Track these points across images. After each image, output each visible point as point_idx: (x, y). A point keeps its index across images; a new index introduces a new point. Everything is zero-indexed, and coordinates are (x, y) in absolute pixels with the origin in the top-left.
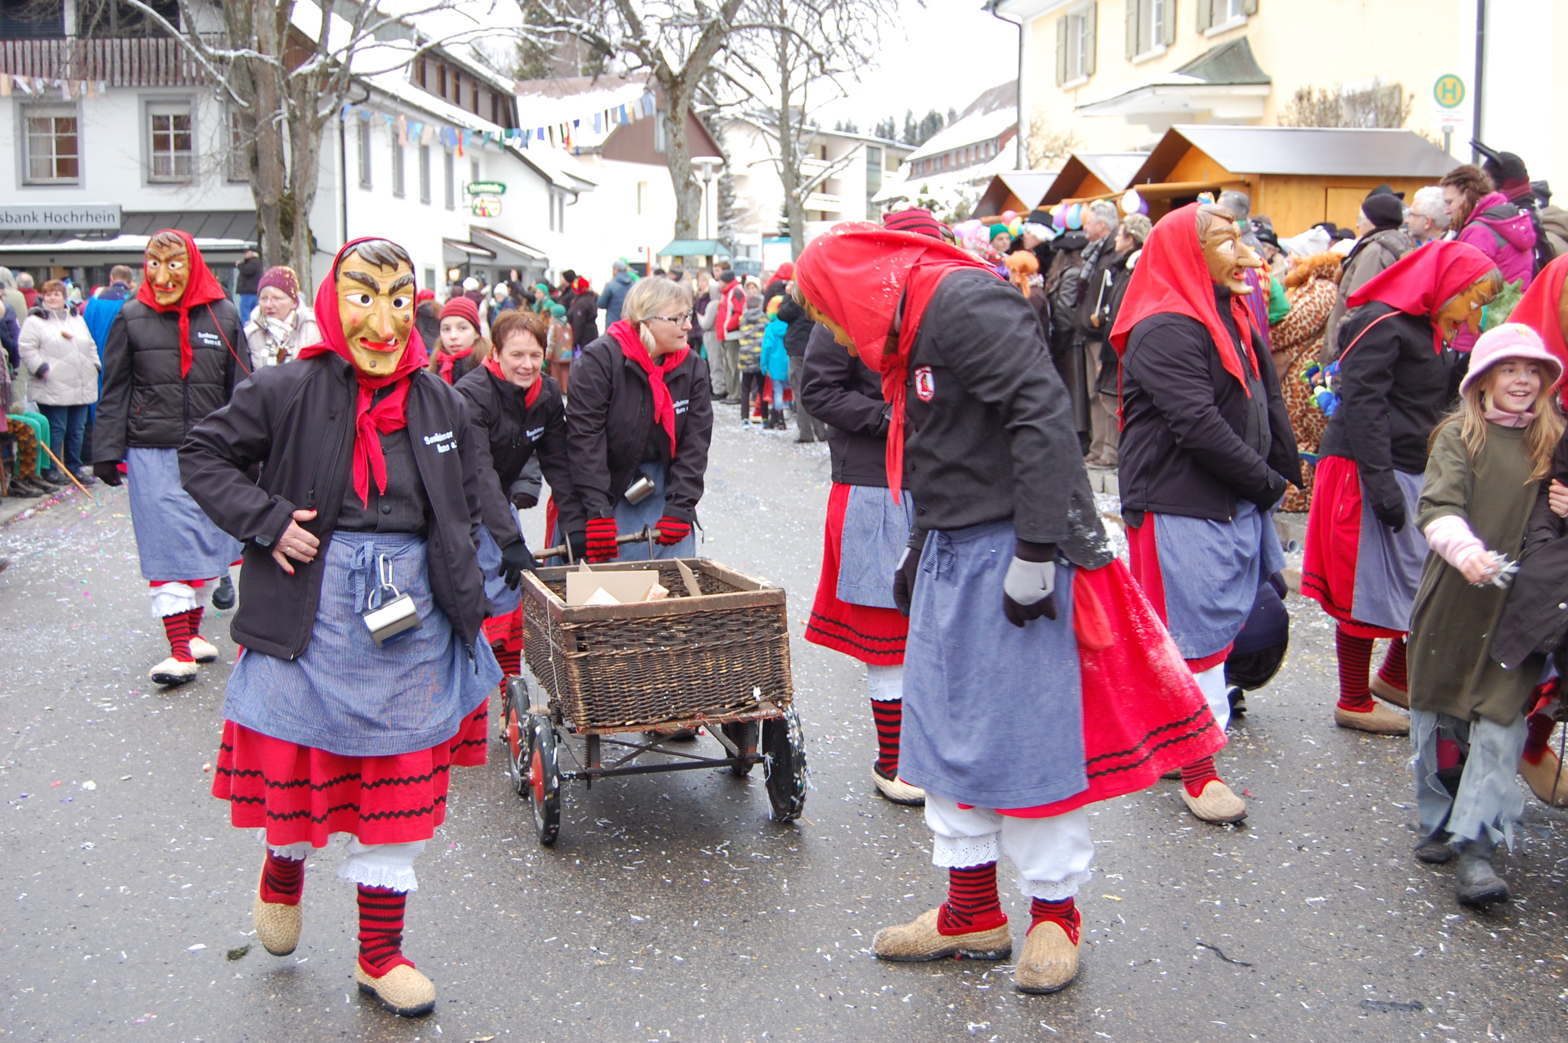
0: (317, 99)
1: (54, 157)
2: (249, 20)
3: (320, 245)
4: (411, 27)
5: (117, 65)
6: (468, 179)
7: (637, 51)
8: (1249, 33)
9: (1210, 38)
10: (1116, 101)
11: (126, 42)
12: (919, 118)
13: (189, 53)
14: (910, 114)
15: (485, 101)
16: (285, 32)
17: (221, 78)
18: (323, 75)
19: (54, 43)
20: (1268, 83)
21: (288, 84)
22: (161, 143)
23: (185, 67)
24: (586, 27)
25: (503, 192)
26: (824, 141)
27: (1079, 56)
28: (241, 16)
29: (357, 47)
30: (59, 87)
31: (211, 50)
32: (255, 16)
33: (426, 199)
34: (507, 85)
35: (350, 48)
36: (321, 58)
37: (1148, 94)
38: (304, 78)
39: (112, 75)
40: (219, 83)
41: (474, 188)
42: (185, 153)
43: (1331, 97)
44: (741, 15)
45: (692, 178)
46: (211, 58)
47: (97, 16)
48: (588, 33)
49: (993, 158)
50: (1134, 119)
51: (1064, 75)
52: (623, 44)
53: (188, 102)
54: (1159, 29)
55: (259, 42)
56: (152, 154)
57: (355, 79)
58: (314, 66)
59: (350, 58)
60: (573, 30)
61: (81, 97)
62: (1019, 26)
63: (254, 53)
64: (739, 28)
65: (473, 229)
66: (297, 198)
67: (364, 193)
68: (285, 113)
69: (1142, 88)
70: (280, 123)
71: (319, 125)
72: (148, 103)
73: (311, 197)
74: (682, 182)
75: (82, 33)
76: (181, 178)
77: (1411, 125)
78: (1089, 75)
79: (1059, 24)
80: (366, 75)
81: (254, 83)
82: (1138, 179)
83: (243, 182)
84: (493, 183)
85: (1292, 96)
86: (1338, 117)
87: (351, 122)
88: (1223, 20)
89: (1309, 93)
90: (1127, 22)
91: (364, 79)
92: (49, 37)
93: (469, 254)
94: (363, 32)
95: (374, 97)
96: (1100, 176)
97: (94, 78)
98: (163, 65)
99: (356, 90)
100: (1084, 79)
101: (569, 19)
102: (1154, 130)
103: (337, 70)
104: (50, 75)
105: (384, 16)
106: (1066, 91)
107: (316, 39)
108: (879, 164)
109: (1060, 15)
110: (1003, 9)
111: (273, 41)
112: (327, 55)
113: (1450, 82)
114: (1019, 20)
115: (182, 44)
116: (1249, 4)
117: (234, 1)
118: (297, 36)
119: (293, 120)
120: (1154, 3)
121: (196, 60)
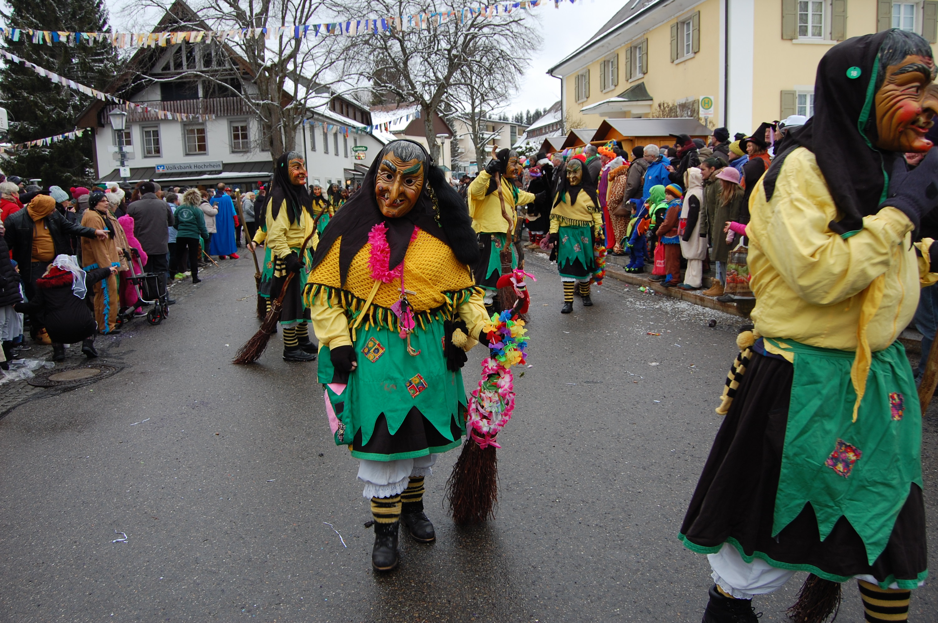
0: (294, 118)
1: (197, 144)
2: (267, 89)
4: (330, 88)
5: (219, 108)
6: (353, 146)
7: (413, 95)
8: (644, 80)
9: (631, 83)
10: (595, 108)
11: (222, 99)
13: (245, 102)
14: (528, 112)
15: (358, 115)
16: (281, 93)
17: (258, 112)
18: (296, 108)
19: (195, 101)
20: (652, 100)
21: (283, 113)
22: (236, 137)
23: (244, 108)
24: (393, 87)
25: (367, 150)
26: (493, 124)
27: (584, 90)
28: (264, 87)
29: (309, 97)
30: (198, 117)
31: (254, 101)
32: (269, 87)
33: (337, 154)
34: (367, 108)
35: (306, 98)
36: (295, 102)
37: (606, 105)
38: (288, 110)
39: (217, 112)
41: (357, 149)
42: (245, 140)
43: (672, 105)
44: (452, 80)
45: (436, 143)
46: (253, 104)
47: (211, 90)
48: (394, 89)
51: (578, 98)
52: (407, 93)
53: (246, 121)
54: (612, 79)
55: (271, 97)
56: (233, 141)
57: (308, 109)
58: (292, 105)
59: (305, 102)
60: (388, 89)
61: (206, 120)
62: (561, 80)
63: (270, 102)
64: (451, 85)
65: (356, 165)
67: (313, 152)
68: (282, 124)
70: (280, 128)
71: (295, 128)
72: (231, 122)
75: (205, 96)
76: (244, 150)
78: (587, 98)
79: (576, 78)
80: (313, 108)
81: (270, 113)
82: (592, 139)
83: (267, 150)
84: (363, 147)
85: (658, 105)
86: (676, 113)
87: (307, 126)
88: (635, 76)
89: (664, 104)
90: (600, 77)
91: (311, 109)
92: (193, 99)
93: (354, 174)
94: (311, 91)
95: (315, 116)
96: (581, 138)
97: (210, 113)
98: (236, 107)
99: (308, 113)
100: (585, 99)
101: (387, 84)
103: (301, 106)
104: (194, 113)
105: (318, 84)
106: (579, 104)
107: (292, 94)
108: (515, 133)
109: (576, 75)
110: (554, 73)
111: (277, 96)
112: (297, 101)
113: (707, 100)
114: (561, 77)
115: (243, 99)
116: (644, 69)
117: (261, 82)
118: (286, 94)
119: (285, 126)
120: (610, 69)
121: (248, 105)
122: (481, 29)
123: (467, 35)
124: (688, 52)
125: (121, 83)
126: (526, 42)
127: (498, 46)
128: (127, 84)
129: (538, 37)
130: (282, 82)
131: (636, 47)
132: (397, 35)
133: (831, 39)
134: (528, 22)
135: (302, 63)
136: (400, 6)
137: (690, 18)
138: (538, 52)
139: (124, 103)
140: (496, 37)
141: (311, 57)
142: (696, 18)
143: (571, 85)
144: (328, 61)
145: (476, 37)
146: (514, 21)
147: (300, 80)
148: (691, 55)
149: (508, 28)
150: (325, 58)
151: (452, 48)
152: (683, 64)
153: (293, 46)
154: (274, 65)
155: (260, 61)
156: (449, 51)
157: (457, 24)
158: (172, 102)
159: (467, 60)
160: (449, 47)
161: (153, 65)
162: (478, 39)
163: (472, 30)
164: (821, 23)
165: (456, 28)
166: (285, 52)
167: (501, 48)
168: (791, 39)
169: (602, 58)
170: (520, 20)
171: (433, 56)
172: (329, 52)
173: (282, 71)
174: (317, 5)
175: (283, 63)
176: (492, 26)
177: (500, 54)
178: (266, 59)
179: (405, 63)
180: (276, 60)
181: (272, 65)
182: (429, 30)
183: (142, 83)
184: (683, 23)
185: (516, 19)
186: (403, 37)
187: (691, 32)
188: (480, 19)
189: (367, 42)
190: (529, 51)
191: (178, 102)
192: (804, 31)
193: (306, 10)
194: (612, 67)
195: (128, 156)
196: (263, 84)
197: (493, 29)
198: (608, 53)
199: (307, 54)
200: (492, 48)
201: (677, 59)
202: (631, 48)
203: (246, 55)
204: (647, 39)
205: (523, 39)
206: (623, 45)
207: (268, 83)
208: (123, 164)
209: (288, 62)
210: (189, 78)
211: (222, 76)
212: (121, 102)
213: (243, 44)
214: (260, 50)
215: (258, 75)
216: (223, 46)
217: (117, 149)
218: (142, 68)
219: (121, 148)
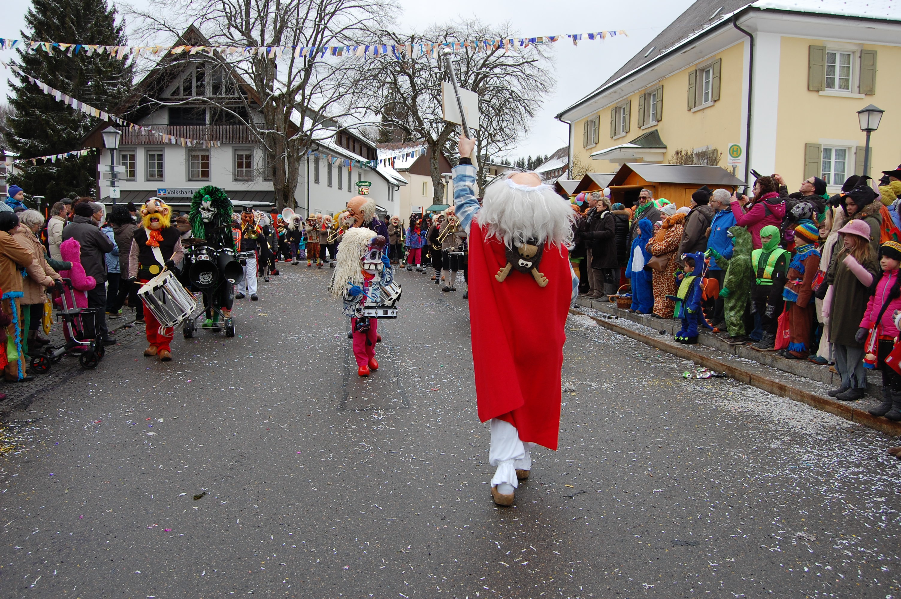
0: (298, 149)
1: (200, 170)
2: (274, 119)
3: (298, 205)
4: (337, 122)
5: (224, 136)
6: (357, 181)
7: (420, 132)
8: (658, 128)
9: (643, 130)
10: (606, 154)
11: (228, 127)
12: (534, 159)
13: (251, 131)
14: (530, 158)
15: (364, 151)
16: (288, 123)
17: (262, 140)
18: (301, 139)
19: (201, 127)
20: (665, 148)
21: (288, 143)
22: (240, 165)
23: (249, 136)
24: (400, 122)
25: (370, 185)
26: (496, 168)
27: (593, 136)
28: (271, 117)
29: (315, 129)
30: (203, 143)
31: (259, 130)
32: (276, 117)
33: (340, 188)
34: (373, 145)
35: (311, 130)
36: (300, 133)
37: (618, 150)
38: (294, 141)
39: (223, 139)
40: (262, 142)
41: (361, 184)
42: (249, 169)
43: (689, 153)
45: (440, 181)
46: (259, 133)
47: (216, 117)
48: (401, 124)
49: (561, 175)
50: (613, 161)
51: (586, 144)
52: (414, 129)
53: (251, 150)
54: (623, 126)
55: (277, 127)
56: (236, 169)
57: (314, 141)
58: (298, 136)
59: (311, 134)
61: (211, 147)
62: (570, 125)
63: (275, 131)
66: (290, 187)
67: (316, 185)
68: (286, 154)
69: (616, 149)
70: (284, 158)
71: (299, 159)
72: (236, 150)
73: (295, 186)
74: (436, 182)
75: (212, 123)
76: (246, 178)
77: (721, 164)
78: (596, 144)
79: (585, 124)
80: (319, 140)
81: (275, 143)
82: (611, 184)
83: (269, 180)
84: (366, 182)
85: (675, 153)
86: (693, 161)
87: (312, 158)
88: (648, 123)
89: (681, 152)
90: (611, 123)
91: (317, 141)
92: (200, 125)
94: (317, 124)
95: (321, 149)
96: (597, 182)
97: (216, 140)
98: (241, 136)
99: (313, 145)
100: (594, 145)
101: (394, 119)
103: (306, 138)
104: (199, 139)
105: (325, 117)
106: (587, 150)
107: (299, 126)
109: (585, 120)
110: (564, 118)
111: (282, 127)
112: (303, 132)
113: (735, 148)
114: (570, 122)
115: (249, 128)
116: (659, 117)
117: (268, 111)
118: (292, 124)
119: (289, 157)
120: (622, 116)
121: (253, 133)
122: (491, 69)
123: (478, 74)
124: (706, 100)
125: (128, 105)
126: (538, 84)
127: (509, 87)
128: (133, 106)
129: (550, 79)
130: (289, 113)
131: (650, 94)
132: (407, 71)
133: (859, 93)
134: (541, 64)
135: (310, 95)
136: (412, 42)
137: (711, 66)
138: (550, 94)
139: (128, 125)
140: (508, 78)
141: (319, 90)
142: (717, 66)
143: (579, 132)
144: (337, 94)
145: (487, 77)
146: (527, 62)
147: (308, 112)
148: (709, 103)
149: (520, 68)
150: (334, 90)
152: (701, 112)
153: (303, 77)
154: (282, 95)
155: (268, 91)
157: (469, 63)
158: (178, 127)
161: (161, 90)
162: (489, 79)
163: (484, 69)
164: (848, 76)
165: (468, 67)
166: (293, 84)
167: (512, 89)
168: (818, 91)
169: (613, 104)
170: (533, 61)
172: (339, 85)
173: (289, 102)
174: (329, 37)
175: (291, 94)
176: (504, 67)
177: (511, 95)
178: (274, 89)
179: (414, 99)
180: (285, 90)
181: (280, 95)
182: (440, 69)
183: (148, 105)
184: (702, 70)
185: (529, 60)
186: (413, 73)
187: (711, 80)
188: (492, 59)
189: (375, 77)
190: (541, 93)
191: (185, 127)
192: (830, 84)
193: (317, 43)
194: (624, 114)
195: (119, 176)
196: (270, 113)
197: (505, 69)
198: (621, 99)
199: (316, 86)
200: (503, 88)
201: (695, 107)
202: (645, 94)
203: (254, 84)
204: (663, 86)
205: (535, 81)
206: (636, 92)
207: (275, 112)
208: (113, 184)
209: (297, 94)
210: (196, 104)
211: (228, 103)
212: (125, 124)
213: (251, 71)
214: (270, 80)
215: (265, 104)
216: (231, 73)
217: (108, 169)
218: (149, 91)
219: (112, 168)
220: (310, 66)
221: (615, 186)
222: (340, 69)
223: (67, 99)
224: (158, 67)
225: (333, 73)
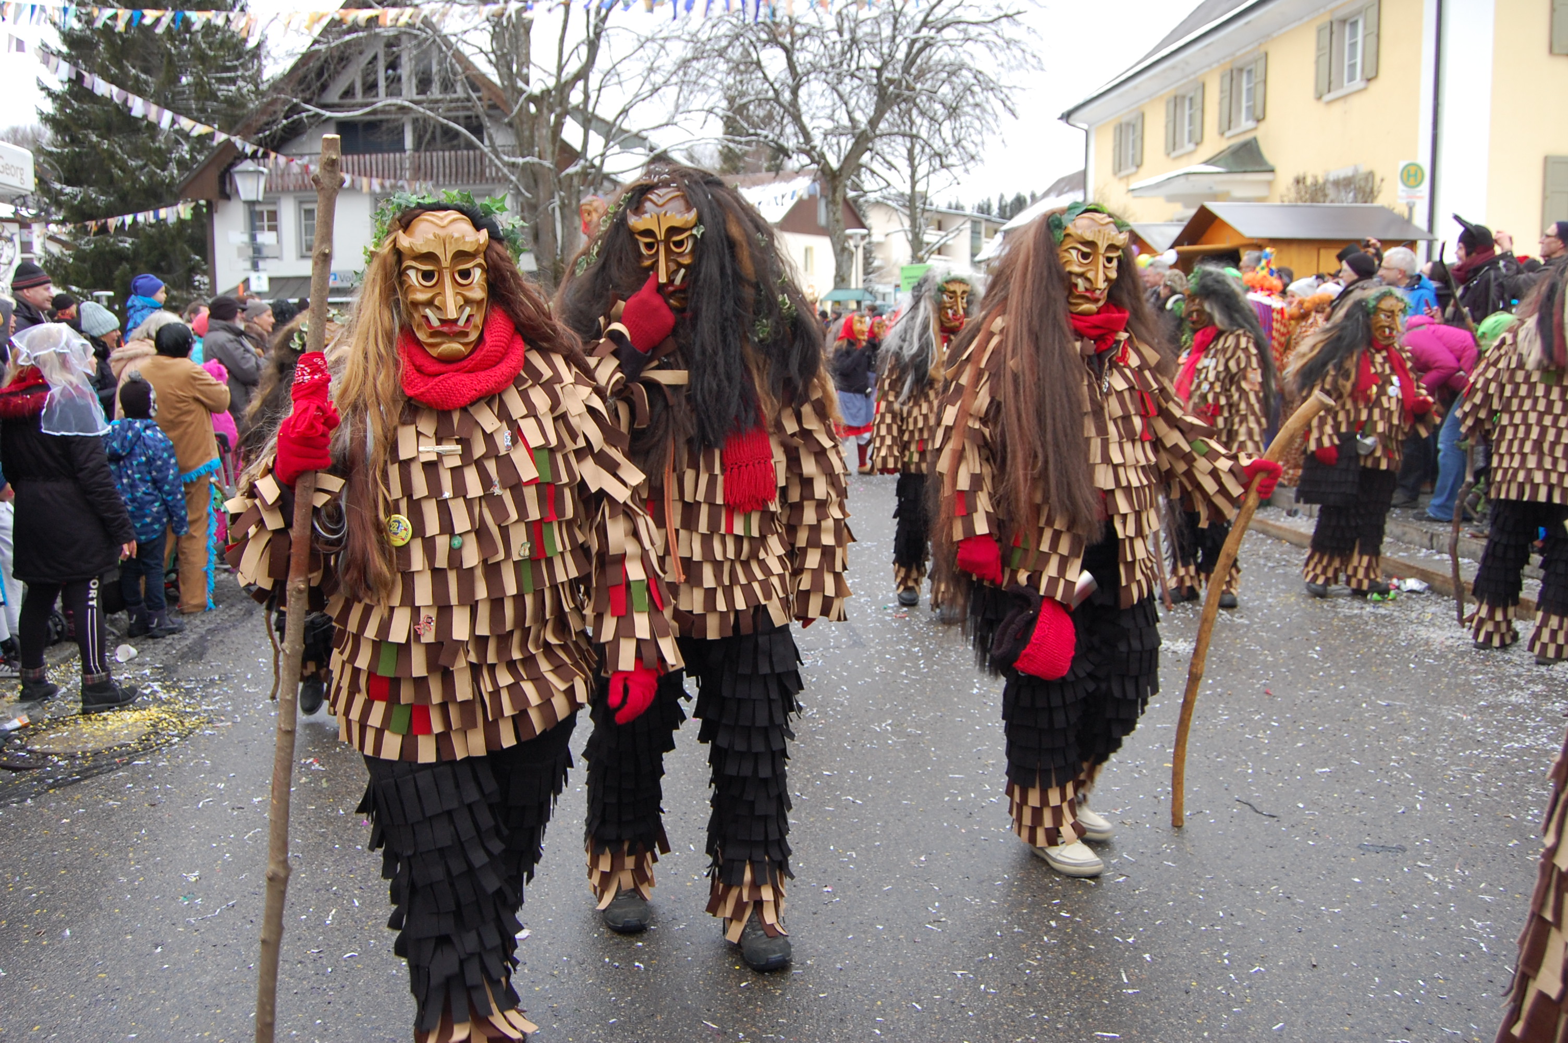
0: (579, 192)
2: (532, 136)
4: (645, 139)
5: (441, 170)
7: (808, 153)
8: (1257, 134)
9: (1229, 138)
10: (1158, 185)
11: (447, 154)
12: (1009, 199)
13: (491, 160)
14: (1002, 197)
16: (558, 144)
17: (513, 178)
18: (584, 174)
19: (398, 155)
20: (1272, 171)
21: (560, 181)
23: (487, 170)
24: (771, 136)
26: (939, 217)
27: (1130, 152)
28: (527, 133)
29: (608, 153)
30: (400, 186)
31: (506, 158)
32: (536, 133)
35: (603, 155)
36: (582, 162)
37: (1183, 179)
38: (570, 177)
39: (436, 177)
40: (511, 181)
43: (1321, 181)
44: (883, 126)
45: (846, 245)
46: (506, 164)
47: (428, 136)
48: (772, 141)
50: (1171, 199)
51: (1118, 167)
52: (797, 148)
53: (491, 196)
54: (1190, 132)
55: (539, 152)
57: (607, 177)
58: (578, 168)
59: (602, 162)
60: (762, 139)
62: (1087, 132)
63: (536, 160)
64: (881, 136)
66: (566, 262)
68: (557, 202)
69: (1179, 176)
70: (554, 209)
74: (839, 247)
75: (417, 148)
77: (1381, 201)
78: (1138, 167)
79: (1115, 129)
80: (614, 173)
81: (536, 181)
82: (1176, 243)
85: (1291, 181)
86: (1325, 196)
88: (1238, 125)
89: (1304, 178)
90: (1166, 127)
91: (613, 177)
92: (394, 151)
94: (612, 143)
96: (1148, 241)
97: (425, 180)
98: (472, 170)
99: (606, 184)
100: (1133, 169)
101: (759, 131)
102: (1187, 206)
103: (593, 170)
104: (395, 178)
105: (626, 132)
106: (1121, 179)
107: (579, 149)
108: (979, 233)
109: (1116, 123)
110: (1073, 118)
111: (549, 151)
112: (586, 160)
113: (1412, 169)
114: (1086, 127)
115: (486, 155)
116: (1259, 113)
117: (522, 123)
118: (566, 147)
119: (563, 207)
120: (1187, 112)
121: (496, 166)
122: (939, 30)
123: (914, 42)
124: (1352, 78)
125: (265, 119)
126: (1028, 57)
127: (972, 63)
128: (274, 121)
130: (559, 125)
131: (1241, 70)
132: (780, 39)
135: (599, 90)
137: (1359, 13)
139: (266, 155)
141: (615, 79)
142: (1372, 12)
143: (1105, 143)
144: (648, 87)
145: (931, 45)
146: (1006, 16)
147: (594, 123)
148: (1358, 83)
149: (994, 28)
150: (642, 80)
151: (885, 64)
152: (1341, 102)
153: (584, 57)
154: (547, 92)
155: (520, 84)
156: (879, 71)
157: (896, 20)
158: (356, 157)
159: (914, 89)
160: (878, 64)
161: (324, 88)
162: (934, 49)
163: (925, 32)
165: (895, 29)
166: (568, 68)
167: (979, 67)
169: (1170, 91)
170: (1019, 13)
171: (847, 80)
172: (651, 70)
173: (561, 104)
175: (564, 88)
176: (961, 27)
177: (975, 77)
178: (532, 80)
179: (795, 92)
180: (551, 83)
181: (543, 92)
182: (840, 33)
183: (301, 119)
184: (1343, 22)
185: (1010, 12)
186: (792, 43)
187: (1360, 38)
188: (939, 12)
189: (721, 53)
190: (1033, 73)
191: (367, 156)
194: (1191, 108)
195: (265, 252)
196: (525, 126)
197: (965, 31)
198: (1185, 81)
199: (609, 72)
200: (962, 66)
201: (1329, 91)
202: (1232, 71)
203: (496, 72)
204: (1266, 54)
205: (1023, 51)
206: (1215, 65)
207: (533, 125)
208: (255, 267)
209: (573, 87)
210: (389, 112)
211: (449, 110)
212: (260, 154)
213: (490, 50)
214: (523, 64)
215: (516, 109)
216: (453, 55)
217: (246, 238)
218: (303, 91)
219: (253, 238)
220: (598, 35)
221: (1186, 248)
222: (653, 40)
223: (153, 111)
224: (317, 47)
225: (642, 46)
